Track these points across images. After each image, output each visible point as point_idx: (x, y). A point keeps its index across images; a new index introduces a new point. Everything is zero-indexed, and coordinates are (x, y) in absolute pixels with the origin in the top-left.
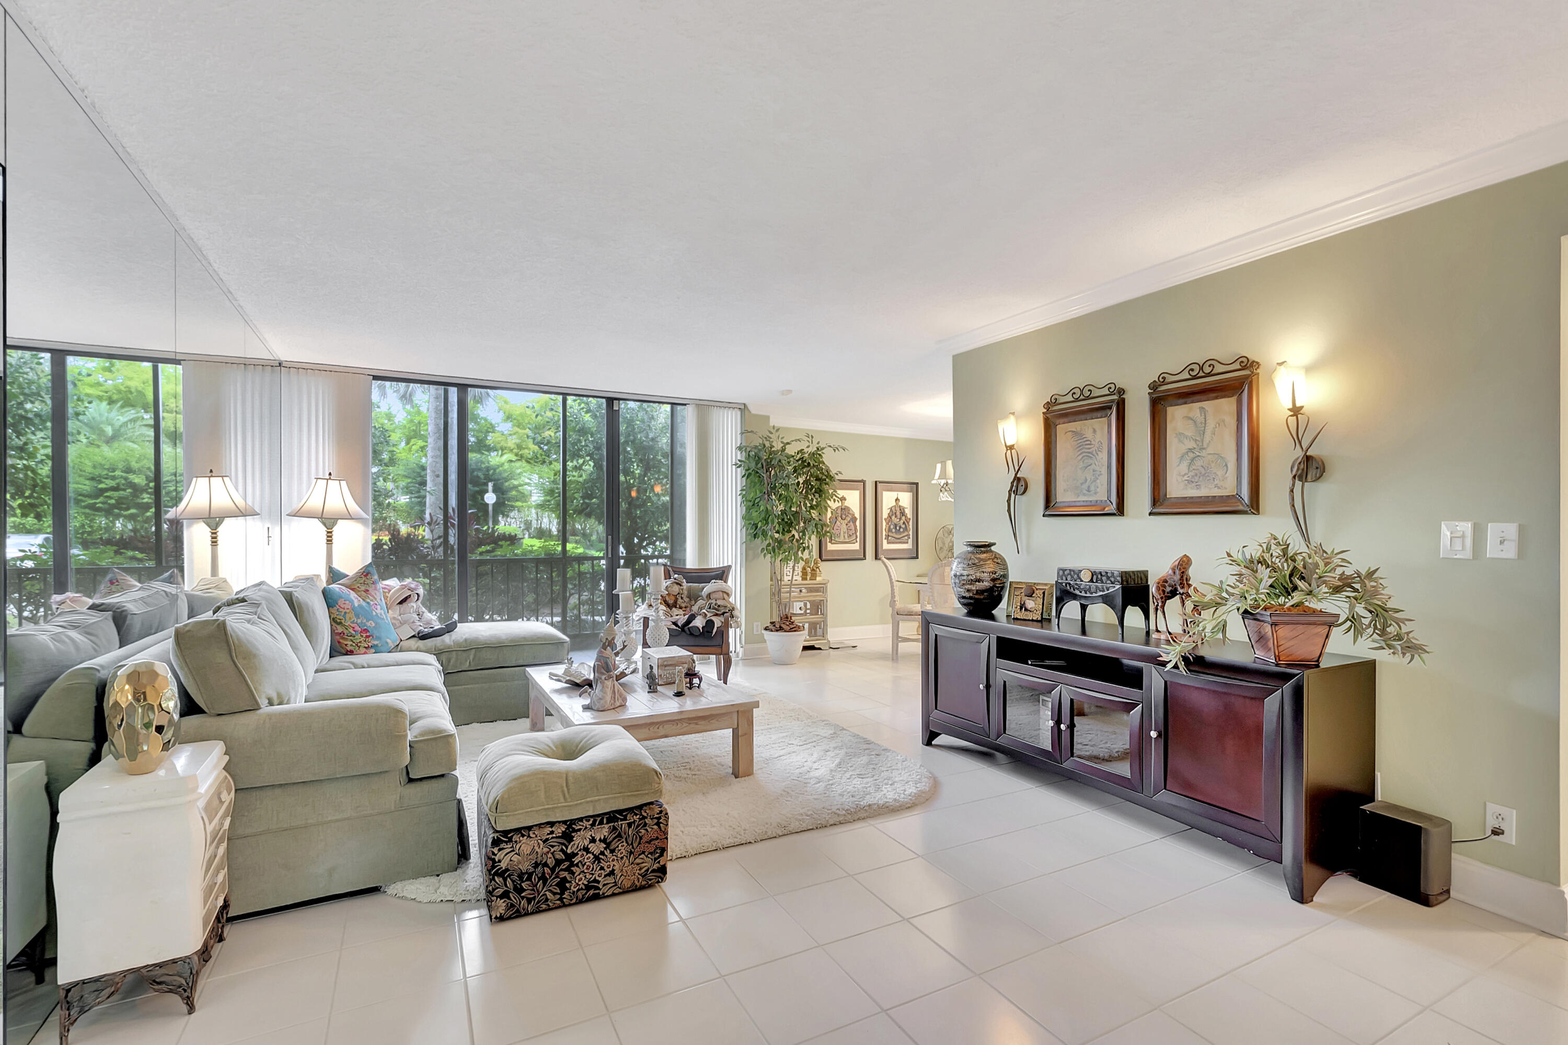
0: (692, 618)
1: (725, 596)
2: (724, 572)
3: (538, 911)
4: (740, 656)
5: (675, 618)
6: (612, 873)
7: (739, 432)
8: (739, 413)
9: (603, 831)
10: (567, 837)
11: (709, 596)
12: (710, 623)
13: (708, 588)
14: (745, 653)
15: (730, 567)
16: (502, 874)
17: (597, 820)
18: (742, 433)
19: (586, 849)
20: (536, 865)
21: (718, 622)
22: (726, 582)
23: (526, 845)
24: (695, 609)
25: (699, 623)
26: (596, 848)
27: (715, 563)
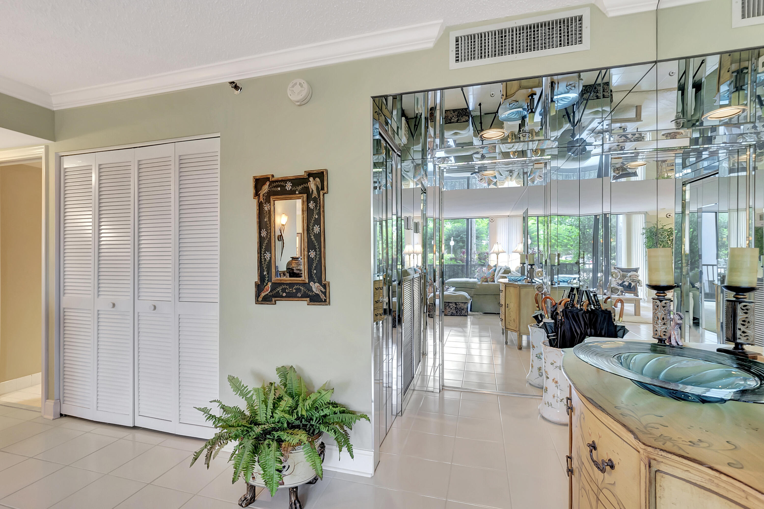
0: (624, 282)
1: (637, 277)
2: (636, 270)
3: (463, 109)
4: (646, 300)
5: (617, 282)
6: (451, 114)
7: (644, 222)
8: (644, 215)
9: (452, 120)
10: (458, 120)
11: (630, 276)
12: (630, 284)
13: (629, 274)
14: (648, 299)
15: (639, 268)
16: (468, 116)
17: (453, 122)
18: (645, 223)
19: (455, 118)
20: (463, 116)
21: (633, 284)
22: (637, 272)
23: (464, 120)
24: (625, 280)
25: (626, 284)
26: (453, 118)
27: (634, 266)
